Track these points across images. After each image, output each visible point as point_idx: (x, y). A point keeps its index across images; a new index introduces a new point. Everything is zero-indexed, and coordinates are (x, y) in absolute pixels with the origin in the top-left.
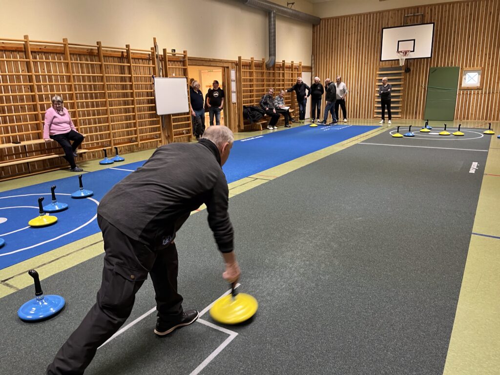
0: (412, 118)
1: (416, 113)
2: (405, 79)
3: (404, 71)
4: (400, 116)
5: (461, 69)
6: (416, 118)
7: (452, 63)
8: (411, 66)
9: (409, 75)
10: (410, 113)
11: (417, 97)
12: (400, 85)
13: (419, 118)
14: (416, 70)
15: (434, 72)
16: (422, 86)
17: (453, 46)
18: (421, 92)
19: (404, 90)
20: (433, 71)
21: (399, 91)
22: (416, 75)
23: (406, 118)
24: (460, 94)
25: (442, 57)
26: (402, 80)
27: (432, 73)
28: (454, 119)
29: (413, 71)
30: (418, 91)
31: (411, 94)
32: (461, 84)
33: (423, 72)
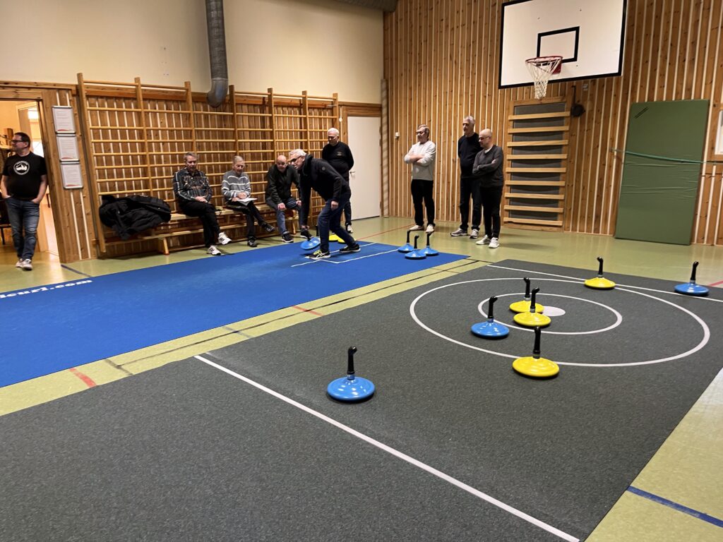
0: (589, 230)
1: (598, 217)
2: (571, 133)
3: (567, 114)
4: (559, 223)
5: (714, 106)
6: (597, 231)
7: (689, 90)
8: (585, 100)
9: (582, 123)
10: (583, 217)
11: (601, 179)
12: (560, 147)
13: (605, 232)
14: (599, 111)
15: (640, 114)
16: (611, 151)
17: (694, 43)
18: (610, 166)
19: (569, 160)
20: (640, 111)
21: (556, 162)
22: (598, 122)
23: (574, 229)
24: (709, 174)
25: (662, 75)
26: (565, 134)
27: (637, 117)
28: (692, 240)
29: (592, 111)
30: (603, 165)
31: (586, 170)
32: (712, 148)
33: (615, 114)
